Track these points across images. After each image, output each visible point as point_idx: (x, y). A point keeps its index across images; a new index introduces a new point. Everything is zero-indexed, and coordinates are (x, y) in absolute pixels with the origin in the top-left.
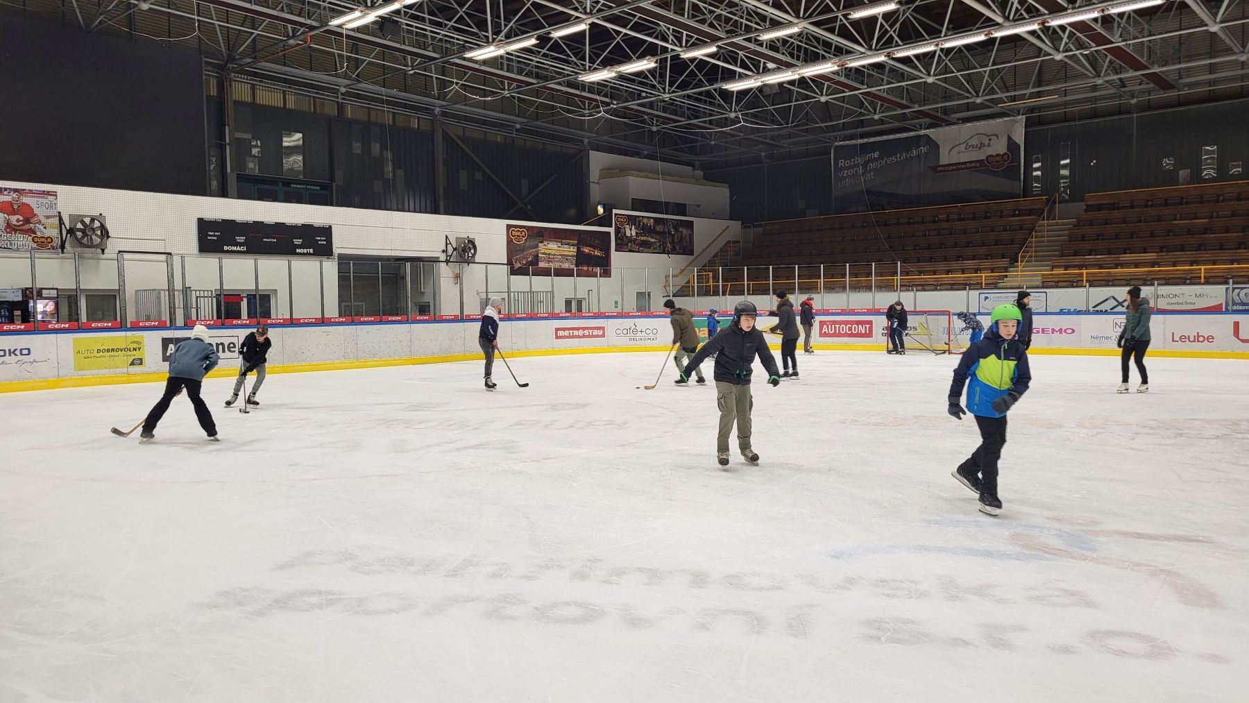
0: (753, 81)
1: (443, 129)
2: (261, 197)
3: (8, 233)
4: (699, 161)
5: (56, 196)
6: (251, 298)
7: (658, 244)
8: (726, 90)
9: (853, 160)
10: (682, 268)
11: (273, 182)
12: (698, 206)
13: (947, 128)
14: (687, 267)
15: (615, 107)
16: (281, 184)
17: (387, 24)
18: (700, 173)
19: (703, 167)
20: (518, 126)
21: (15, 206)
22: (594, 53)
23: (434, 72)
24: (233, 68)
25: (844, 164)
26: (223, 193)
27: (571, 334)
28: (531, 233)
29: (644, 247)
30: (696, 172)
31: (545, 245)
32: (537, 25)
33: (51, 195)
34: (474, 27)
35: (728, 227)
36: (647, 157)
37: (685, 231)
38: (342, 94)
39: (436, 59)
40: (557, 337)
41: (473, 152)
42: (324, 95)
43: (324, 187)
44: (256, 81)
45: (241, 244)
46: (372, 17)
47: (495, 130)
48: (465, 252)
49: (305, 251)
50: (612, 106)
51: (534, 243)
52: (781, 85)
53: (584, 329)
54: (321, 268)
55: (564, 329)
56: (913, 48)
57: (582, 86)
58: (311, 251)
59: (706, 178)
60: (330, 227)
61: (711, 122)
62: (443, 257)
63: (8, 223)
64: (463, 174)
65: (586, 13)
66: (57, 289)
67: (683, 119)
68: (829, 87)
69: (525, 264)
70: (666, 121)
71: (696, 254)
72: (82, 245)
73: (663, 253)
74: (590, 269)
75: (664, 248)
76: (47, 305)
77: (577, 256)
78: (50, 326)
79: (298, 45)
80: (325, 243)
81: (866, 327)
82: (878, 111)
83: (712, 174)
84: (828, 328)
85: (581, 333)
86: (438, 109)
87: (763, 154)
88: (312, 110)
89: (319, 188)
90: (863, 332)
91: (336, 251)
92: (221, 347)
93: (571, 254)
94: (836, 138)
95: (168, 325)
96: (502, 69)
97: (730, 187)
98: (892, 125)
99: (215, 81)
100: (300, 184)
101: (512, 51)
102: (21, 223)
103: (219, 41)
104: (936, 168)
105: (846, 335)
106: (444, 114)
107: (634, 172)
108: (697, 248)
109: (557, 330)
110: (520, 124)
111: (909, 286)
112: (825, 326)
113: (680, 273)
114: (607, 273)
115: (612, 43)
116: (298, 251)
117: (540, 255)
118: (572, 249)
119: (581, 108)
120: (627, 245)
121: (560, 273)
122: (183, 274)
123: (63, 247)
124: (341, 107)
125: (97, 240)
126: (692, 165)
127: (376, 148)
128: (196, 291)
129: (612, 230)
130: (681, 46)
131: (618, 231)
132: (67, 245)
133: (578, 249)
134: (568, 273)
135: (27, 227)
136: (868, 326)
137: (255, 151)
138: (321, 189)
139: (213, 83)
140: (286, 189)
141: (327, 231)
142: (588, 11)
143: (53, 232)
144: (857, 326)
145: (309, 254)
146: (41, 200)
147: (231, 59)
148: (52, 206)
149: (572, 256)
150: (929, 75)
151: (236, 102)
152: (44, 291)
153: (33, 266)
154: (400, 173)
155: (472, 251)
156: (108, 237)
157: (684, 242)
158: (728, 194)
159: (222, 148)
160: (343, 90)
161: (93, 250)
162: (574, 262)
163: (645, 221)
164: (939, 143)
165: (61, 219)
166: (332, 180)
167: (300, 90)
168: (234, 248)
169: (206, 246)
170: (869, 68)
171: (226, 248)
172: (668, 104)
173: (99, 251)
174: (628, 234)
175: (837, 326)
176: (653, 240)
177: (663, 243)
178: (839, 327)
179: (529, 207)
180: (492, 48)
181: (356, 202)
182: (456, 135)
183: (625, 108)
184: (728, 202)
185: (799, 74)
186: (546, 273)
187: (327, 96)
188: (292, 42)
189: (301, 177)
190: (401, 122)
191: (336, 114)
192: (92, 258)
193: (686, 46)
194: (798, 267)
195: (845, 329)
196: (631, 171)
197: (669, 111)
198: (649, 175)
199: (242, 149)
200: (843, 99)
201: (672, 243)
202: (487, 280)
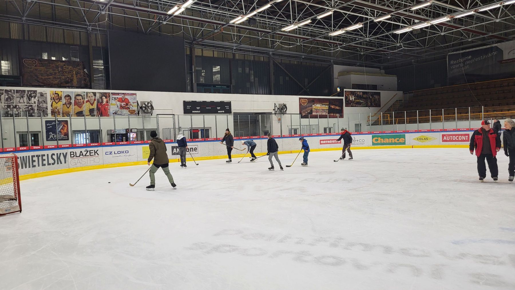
0: (408, 29)
1: (273, 61)
2: (205, 92)
3: (121, 109)
4: (383, 66)
5: (136, 95)
6: (202, 130)
7: (364, 103)
8: (395, 33)
9: (458, 60)
10: (375, 113)
11: (210, 85)
12: (382, 86)
13: (507, 42)
14: (378, 112)
15: (344, 45)
16: (212, 86)
17: (251, 21)
18: (383, 71)
19: (385, 68)
20: (303, 57)
21: (123, 99)
22: (335, 24)
23: (269, 38)
24: (195, 43)
25: (453, 63)
26: (192, 91)
27: (327, 142)
28: (309, 101)
29: (358, 104)
30: (381, 71)
31: (315, 105)
32: (311, 14)
33: (135, 95)
34: (285, 18)
35: (397, 94)
36: (358, 66)
37: (376, 97)
38: (234, 50)
39: (271, 32)
40: (321, 144)
41: (285, 69)
42: (227, 50)
43: (228, 86)
44: (203, 47)
45: (198, 110)
46: (245, 18)
47: (294, 59)
48: (282, 109)
49: (221, 112)
50: (343, 45)
51: (311, 105)
52: (421, 29)
53: (332, 140)
54: (227, 118)
55: (323, 140)
56: (489, 6)
57: (331, 38)
58: (224, 112)
59: (386, 73)
60: (230, 102)
61: (388, 48)
62: (273, 112)
63: (121, 106)
64: (281, 78)
65: (332, 7)
66: (137, 129)
67: (375, 48)
68: (445, 28)
69: (307, 114)
70: (367, 49)
71: (382, 106)
72: (145, 113)
73: (367, 107)
74: (334, 115)
75: (367, 105)
76: (134, 135)
77: (328, 110)
78: (135, 143)
79: (218, 32)
80: (228, 108)
81: (466, 137)
82: (470, 37)
83: (389, 71)
84: (446, 137)
85: (331, 142)
86: (271, 52)
87: (413, 61)
88: (223, 57)
89: (226, 87)
90: (465, 139)
91: (233, 111)
92: (192, 149)
93: (326, 109)
94: (449, 51)
95: (174, 141)
96: (296, 34)
97: (397, 76)
98: (478, 43)
99: (189, 48)
100: (219, 86)
101: (301, 26)
102: (125, 105)
103: (190, 33)
104: (501, 62)
105: (456, 141)
106: (273, 54)
107: (353, 73)
108: (382, 103)
109: (321, 140)
110: (304, 56)
111: (488, 117)
112: (445, 137)
113: (375, 115)
114: (342, 116)
115: (343, 19)
116: (219, 112)
117: (313, 110)
118: (326, 107)
119: (330, 47)
120: (351, 104)
121: (322, 117)
122: (179, 122)
123: (138, 113)
124: (234, 55)
125: (149, 110)
126: (379, 68)
127: (247, 70)
128: (183, 128)
129: (344, 98)
130: (374, 17)
131: (346, 98)
132: (140, 113)
133: (329, 107)
134: (325, 117)
135: (127, 107)
136: (467, 136)
137: (203, 74)
138: (227, 87)
139: (188, 49)
140: (214, 88)
141: (229, 104)
142: (333, 6)
143: (135, 108)
144: (461, 137)
145: (223, 113)
146: (131, 97)
147: (195, 40)
148: (135, 99)
149: (327, 109)
150: (497, 18)
151: (196, 56)
152: (133, 130)
153: (129, 121)
154: (257, 79)
155: (285, 109)
156: (153, 109)
157: (376, 102)
158: (396, 80)
159: (191, 74)
160: (235, 48)
161: (149, 114)
162: (327, 112)
163: (358, 93)
164: (503, 50)
165: (138, 103)
166: (231, 83)
167: (219, 49)
168: (196, 112)
169: (187, 111)
170: (466, 18)
171: (193, 112)
172: (368, 42)
173: (150, 114)
174: (351, 99)
175: (451, 137)
176: (362, 101)
177: (367, 102)
178: (452, 137)
179: (308, 90)
180: (293, 26)
181: (240, 91)
182: (279, 63)
183: (349, 45)
184: (396, 82)
185: (430, 24)
186: (316, 117)
187: (229, 51)
188: (216, 31)
189: (220, 83)
190: (256, 59)
191: (232, 58)
192: (148, 117)
193: (376, 16)
194: (431, 111)
195: (455, 138)
196: (352, 72)
197: (369, 45)
198: (360, 73)
199: (198, 73)
200: (452, 33)
201: (371, 102)
202: (291, 121)
